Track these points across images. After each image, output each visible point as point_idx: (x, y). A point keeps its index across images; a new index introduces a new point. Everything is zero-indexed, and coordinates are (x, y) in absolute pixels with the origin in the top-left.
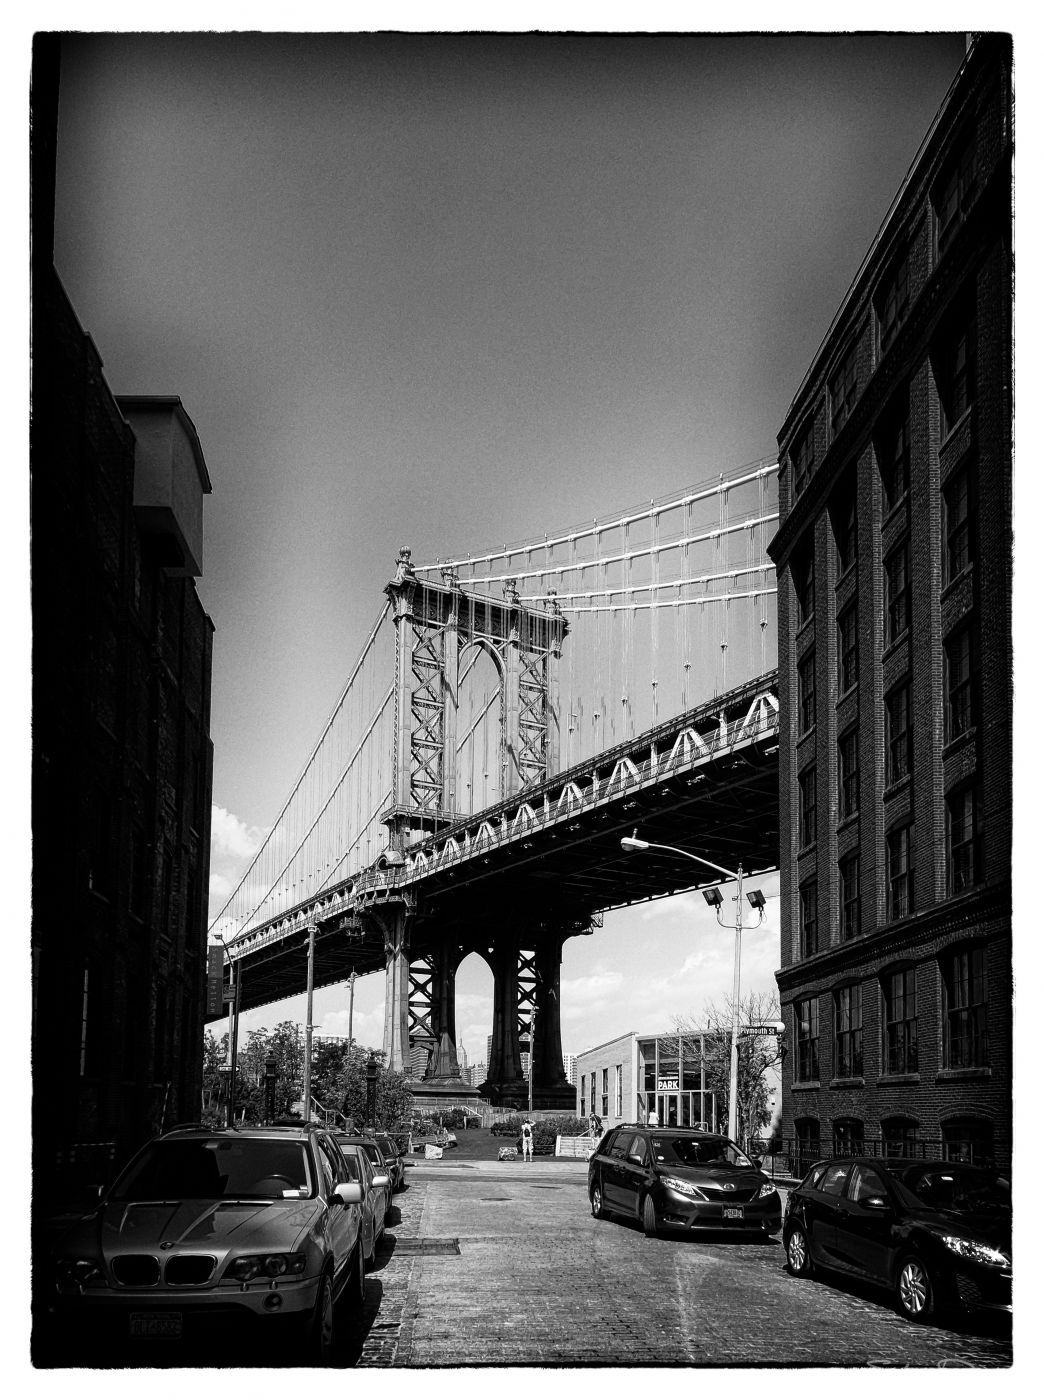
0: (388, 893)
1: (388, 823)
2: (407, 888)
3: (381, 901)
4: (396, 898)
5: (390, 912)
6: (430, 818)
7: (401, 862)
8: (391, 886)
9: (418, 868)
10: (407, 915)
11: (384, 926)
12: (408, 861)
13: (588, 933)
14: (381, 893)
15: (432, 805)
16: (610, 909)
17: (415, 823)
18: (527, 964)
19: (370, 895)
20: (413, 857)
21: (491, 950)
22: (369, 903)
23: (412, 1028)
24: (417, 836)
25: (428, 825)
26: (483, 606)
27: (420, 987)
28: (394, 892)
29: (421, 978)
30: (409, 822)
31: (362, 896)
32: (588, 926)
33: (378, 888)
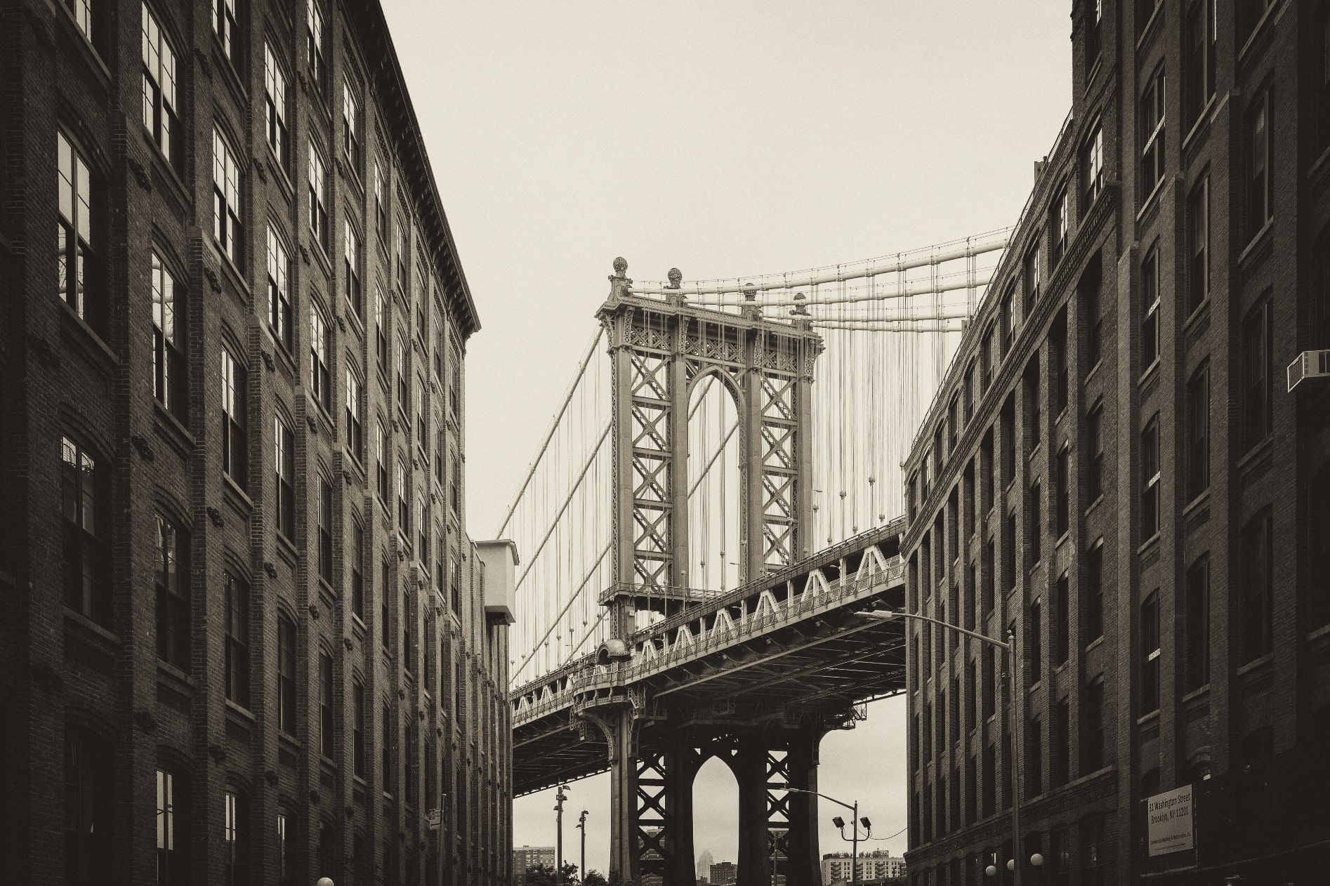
0: (611, 691)
1: (609, 604)
2: (634, 686)
3: (603, 702)
4: (620, 699)
5: (614, 714)
6: (658, 596)
7: (626, 653)
8: (615, 684)
9: (646, 663)
10: (636, 717)
11: (607, 731)
12: (633, 652)
13: (848, 728)
14: (603, 693)
15: (661, 580)
16: (874, 700)
17: (641, 603)
18: (777, 767)
19: (590, 695)
20: (640, 647)
21: (734, 752)
22: (590, 704)
23: (644, 850)
24: (644, 620)
25: (656, 605)
26: (716, 326)
27: (651, 803)
28: (619, 690)
29: (652, 791)
30: (633, 604)
31: (581, 696)
32: (848, 718)
33: (599, 687)
